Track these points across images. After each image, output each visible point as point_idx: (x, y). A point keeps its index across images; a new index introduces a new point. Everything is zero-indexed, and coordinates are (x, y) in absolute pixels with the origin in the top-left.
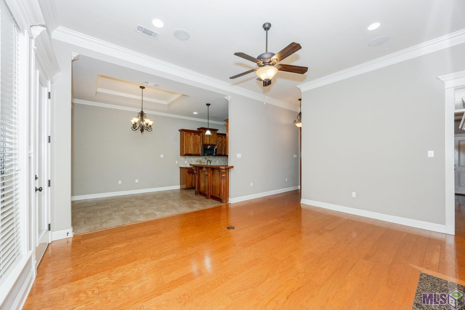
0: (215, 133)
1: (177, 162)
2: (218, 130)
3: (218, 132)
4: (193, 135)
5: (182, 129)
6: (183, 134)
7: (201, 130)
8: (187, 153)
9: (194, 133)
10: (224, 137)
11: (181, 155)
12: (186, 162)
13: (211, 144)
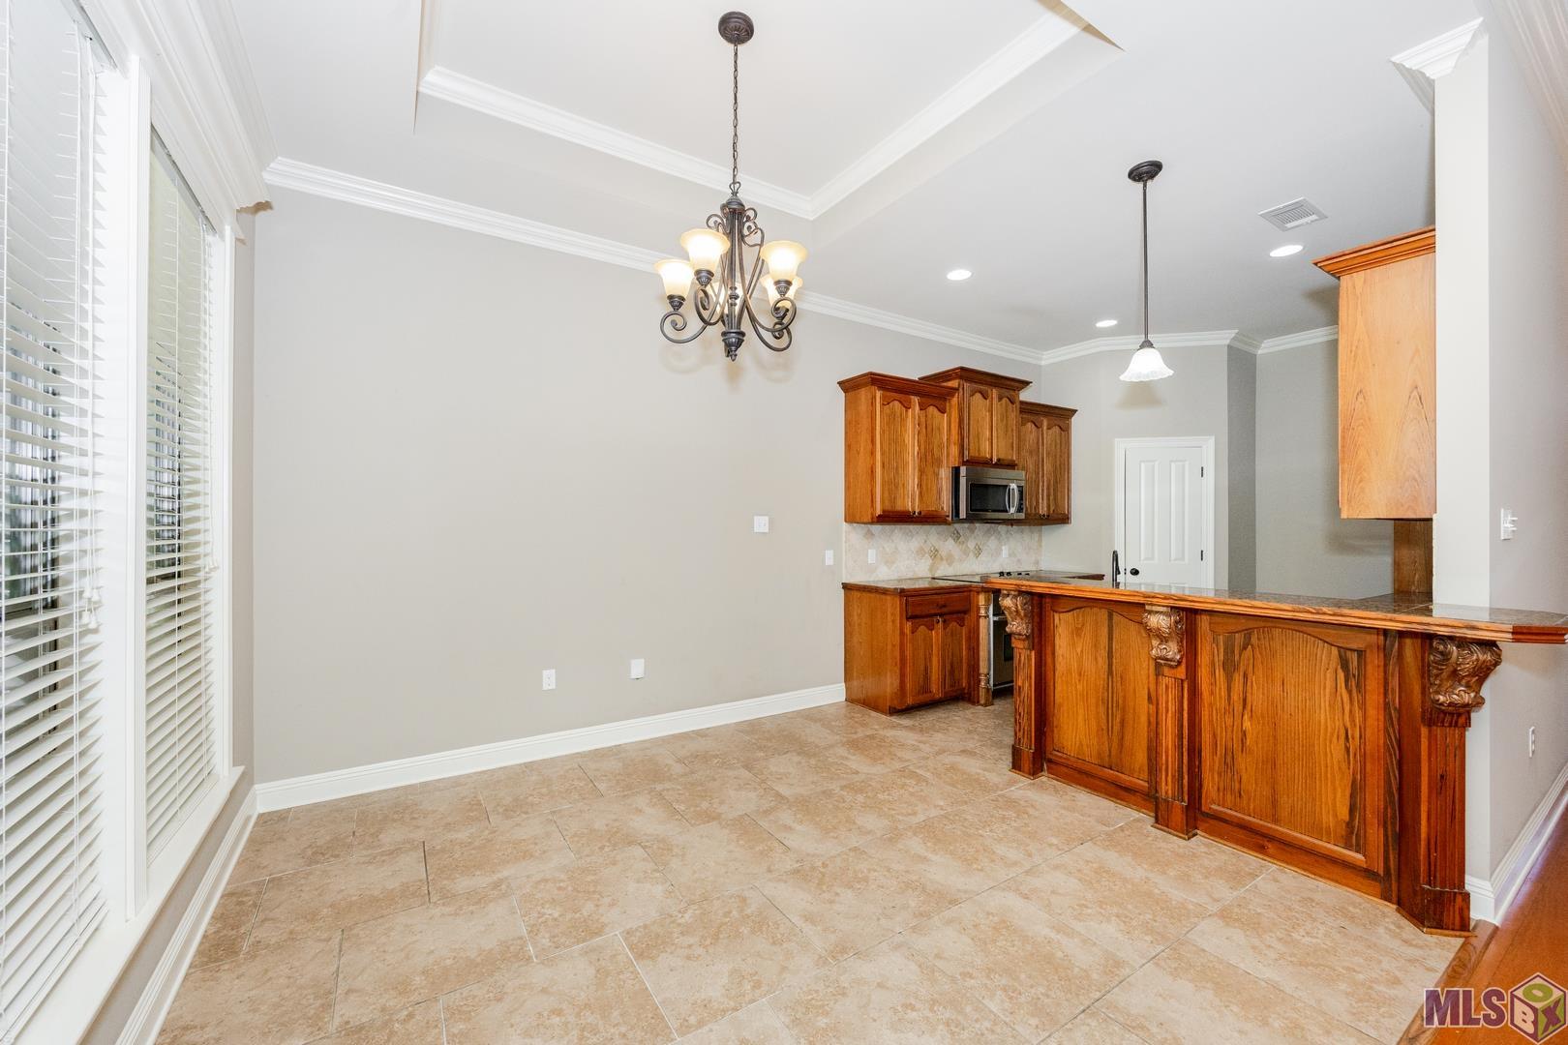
0: (1012, 403)
1: (829, 557)
2: (1026, 383)
3: (1025, 395)
4: (917, 408)
5: (871, 374)
6: (873, 404)
7: (954, 384)
8: (888, 507)
9: (924, 400)
10: (1045, 423)
11: (851, 518)
12: (872, 555)
13: (999, 460)
